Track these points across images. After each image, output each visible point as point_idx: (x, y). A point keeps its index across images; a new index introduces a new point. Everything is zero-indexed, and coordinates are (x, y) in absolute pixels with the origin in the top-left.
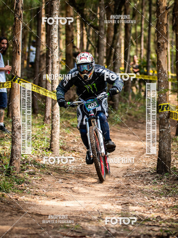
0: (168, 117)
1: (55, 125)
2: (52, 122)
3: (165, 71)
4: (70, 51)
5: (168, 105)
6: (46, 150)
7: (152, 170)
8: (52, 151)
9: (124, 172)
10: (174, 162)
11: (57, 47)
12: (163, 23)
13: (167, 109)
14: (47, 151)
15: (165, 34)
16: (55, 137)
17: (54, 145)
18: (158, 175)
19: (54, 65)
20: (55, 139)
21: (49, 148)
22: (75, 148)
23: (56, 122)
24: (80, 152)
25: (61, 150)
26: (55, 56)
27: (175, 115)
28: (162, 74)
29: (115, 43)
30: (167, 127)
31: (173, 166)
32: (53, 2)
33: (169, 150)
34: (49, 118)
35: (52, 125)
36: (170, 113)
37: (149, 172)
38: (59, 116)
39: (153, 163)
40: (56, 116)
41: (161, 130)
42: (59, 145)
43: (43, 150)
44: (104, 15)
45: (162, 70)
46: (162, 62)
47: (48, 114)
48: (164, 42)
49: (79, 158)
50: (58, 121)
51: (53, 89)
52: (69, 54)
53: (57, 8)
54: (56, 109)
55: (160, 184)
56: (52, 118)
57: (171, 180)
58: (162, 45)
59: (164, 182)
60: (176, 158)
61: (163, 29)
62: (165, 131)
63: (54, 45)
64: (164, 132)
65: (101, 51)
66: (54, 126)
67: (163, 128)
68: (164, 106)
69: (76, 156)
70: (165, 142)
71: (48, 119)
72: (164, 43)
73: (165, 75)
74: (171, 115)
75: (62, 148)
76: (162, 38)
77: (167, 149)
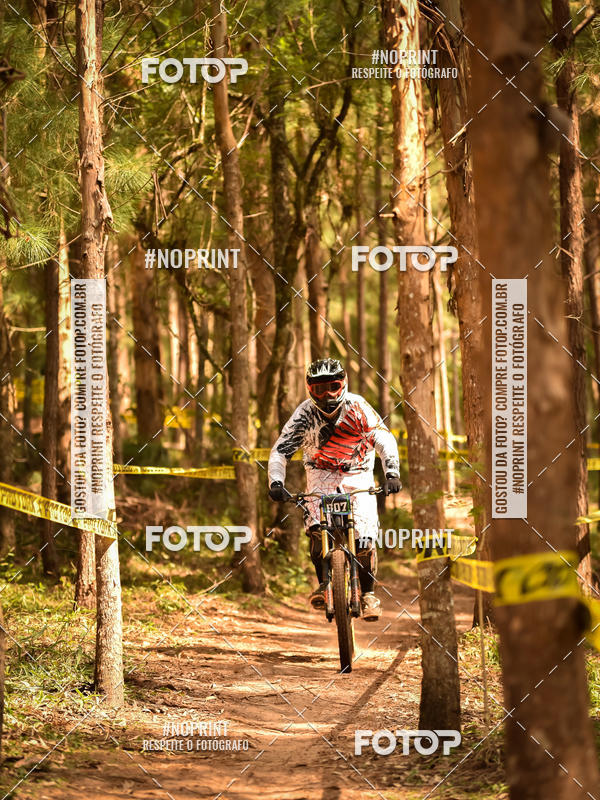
0: (446, 577)
1: (108, 611)
2: (99, 603)
3: (430, 437)
4: (150, 383)
6: (81, 690)
8: (101, 691)
12: (417, 294)
13: (440, 553)
14: (85, 694)
15: (423, 327)
16: (110, 650)
17: (105, 677)
20: (110, 655)
21: (91, 682)
22: (171, 678)
23: (110, 604)
24: (187, 689)
25: (129, 686)
27: (464, 571)
28: (422, 446)
29: (280, 355)
30: (445, 606)
32: (88, 245)
34: (90, 589)
35: (99, 613)
36: (449, 564)
38: (118, 582)
39: (409, 715)
40: (111, 586)
41: (426, 616)
42: (122, 674)
43: (74, 691)
44: (245, 273)
45: (422, 434)
46: (418, 411)
47: (88, 578)
48: (424, 350)
49: (183, 709)
50: (115, 599)
52: (148, 393)
53: (101, 263)
54: (110, 565)
56: (99, 594)
58: (416, 360)
61: (419, 314)
62: (439, 618)
64: (434, 622)
65: (240, 381)
66: (104, 616)
67: (432, 610)
71: (87, 594)
72: (422, 354)
73: (430, 451)
74: (453, 569)
75: (133, 680)
76: (418, 340)
77: (448, 671)
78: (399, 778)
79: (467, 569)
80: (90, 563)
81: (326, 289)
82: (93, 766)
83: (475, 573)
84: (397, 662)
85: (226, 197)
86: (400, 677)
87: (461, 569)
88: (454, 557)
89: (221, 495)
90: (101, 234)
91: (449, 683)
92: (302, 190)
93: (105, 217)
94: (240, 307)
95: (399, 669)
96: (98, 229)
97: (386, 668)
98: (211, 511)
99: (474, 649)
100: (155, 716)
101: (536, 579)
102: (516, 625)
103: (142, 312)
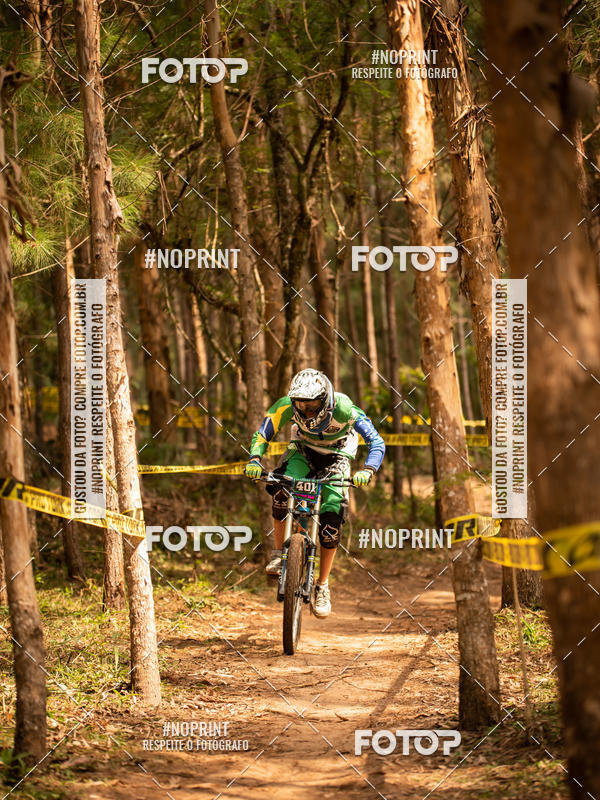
0: (478, 557)
1: (141, 610)
2: (131, 602)
3: (454, 420)
4: (161, 384)
5: (473, 522)
6: (119, 690)
7: (445, 720)
8: (138, 690)
10: (508, 688)
11: (123, 378)
12: (434, 277)
13: (471, 534)
14: (122, 694)
15: (442, 309)
16: (144, 649)
17: (142, 674)
19: (120, 432)
20: (145, 653)
21: (128, 681)
22: (205, 674)
23: (143, 603)
24: (223, 684)
25: (165, 684)
26: (119, 407)
27: (496, 550)
28: (447, 428)
30: (479, 587)
31: (506, 701)
32: (100, 246)
33: (492, 656)
34: (119, 590)
35: (132, 613)
36: (480, 544)
38: (149, 581)
39: (446, 699)
40: (142, 585)
41: (460, 598)
42: (158, 672)
43: (112, 692)
45: (446, 417)
46: (441, 393)
47: (116, 577)
48: (443, 332)
49: (220, 704)
50: (147, 598)
51: (125, 505)
53: (113, 263)
54: (140, 563)
55: (476, 763)
56: (131, 593)
57: (507, 747)
58: (436, 342)
59: (487, 755)
60: (513, 675)
61: (437, 296)
62: (473, 599)
63: (115, 375)
64: (469, 603)
65: (253, 377)
66: (137, 615)
67: (466, 591)
68: (461, 524)
69: (213, 698)
70: (477, 633)
71: (116, 595)
72: (442, 337)
73: (454, 432)
74: (485, 549)
75: (167, 678)
76: (436, 322)
77: (485, 652)
78: (443, 761)
79: (499, 548)
80: (117, 564)
81: (331, 281)
82: (138, 763)
83: (507, 551)
84: (427, 646)
85: (229, 193)
86: (432, 661)
87: (493, 548)
88: (484, 538)
89: (239, 491)
90: (113, 234)
91: (487, 664)
92: (304, 182)
93: (115, 216)
94: (249, 302)
95: (431, 652)
96: (108, 229)
97: (417, 653)
98: (229, 508)
99: (505, 630)
100: (194, 712)
101: (583, 550)
102: (565, 597)
103: (149, 313)
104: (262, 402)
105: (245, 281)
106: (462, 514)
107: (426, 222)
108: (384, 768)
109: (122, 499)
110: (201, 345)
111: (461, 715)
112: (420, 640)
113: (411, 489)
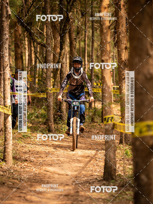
0: (113, 128)
1: (8, 137)
2: (5, 134)
3: (109, 85)
5: (112, 118)
7: (99, 177)
8: (5, 161)
9: (72, 180)
10: (119, 169)
11: (8, 65)
12: (106, 41)
13: (111, 121)
15: (108, 51)
16: (8, 149)
17: (7, 156)
18: (104, 182)
19: (6, 81)
20: (8, 150)
21: (2, 158)
22: (27, 158)
23: (9, 135)
24: (32, 161)
25: (14, 160)
26: (6, 74)
27: (119, 127)
28: (106, 88)
31: (118, 173)
32: (3, 23)
33: (115, 159)
35: (5, 137)
36: (114, 125)
37: (96, 179)
39: (100, 171)
40: (9, 129)
42: (12, 156)
44: (51, 33)
45: (107, 85)
48: (108, 58)
49: (30, 167)
50: (10, 133)
51: (6, 104)
53: (7, 28)
54: (9, 122)
56: (5, 131)
60: (121, 165)
61: (107, 47)
63: (5, 63)
66: (7, 138)
68: (109, 118)
69: (28, 165)
70: (111, 152)
72: (107, 60)
73: (109, 90)
74: (115, 126)
75: (15, 158)
76: (106, 55)
77: (113, 157)
80: (2, 122)
81: (75, 39)
82: (4, 183)
84: (96, 154)
85: (45, 9)
86: (97, 159)
87: (118, 126)
88: (115, 123)
89: (42, 102)
90: (8, 19)
91: (113, 161)
92: (69, 7)
93: (9, 14)
94: (49, 44)
95: (96, 156)
96: (6, 18)
97: (92, 156)
98: (38, 107)
99: (120, 151)
100: (22, 169)
101: (144, 129)
102: (138, 143)
103: (17, 44)
104: (51, 75)
105: (48, 37)
106: (109, 115)
107: (105, 24)
108: (79, 190)
109: (5, 102)
110: (33, 56)
111: (104, 176)
112: (93, 152)
113: (95, 106)
